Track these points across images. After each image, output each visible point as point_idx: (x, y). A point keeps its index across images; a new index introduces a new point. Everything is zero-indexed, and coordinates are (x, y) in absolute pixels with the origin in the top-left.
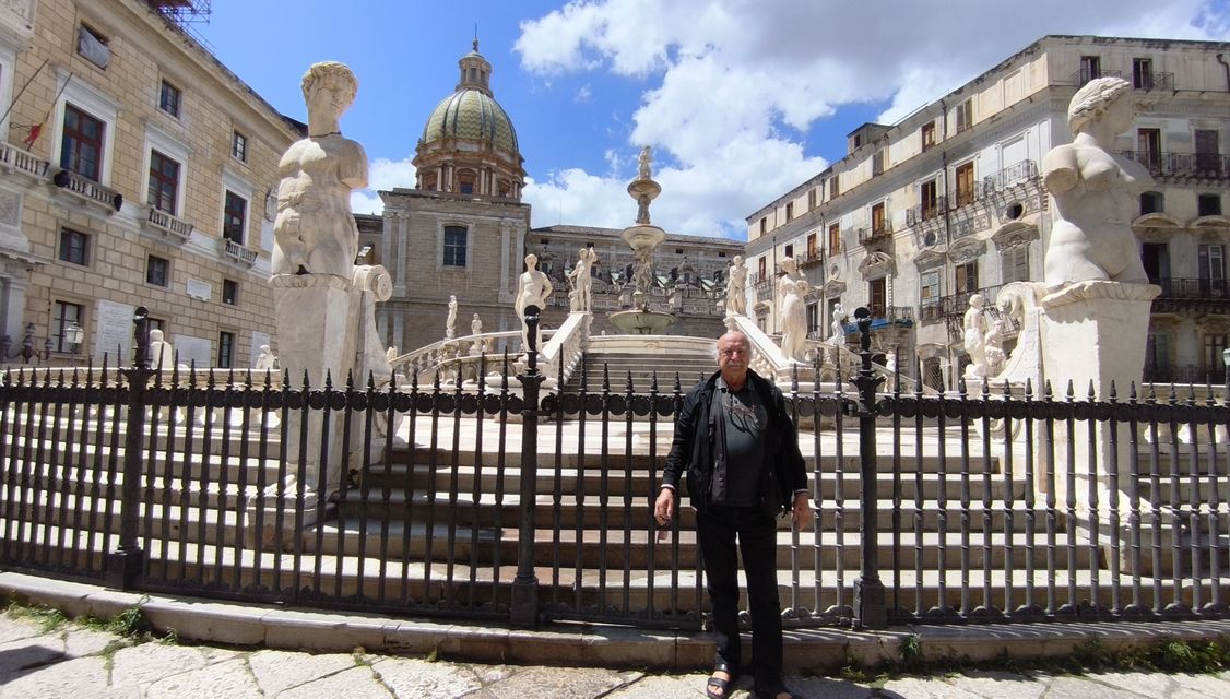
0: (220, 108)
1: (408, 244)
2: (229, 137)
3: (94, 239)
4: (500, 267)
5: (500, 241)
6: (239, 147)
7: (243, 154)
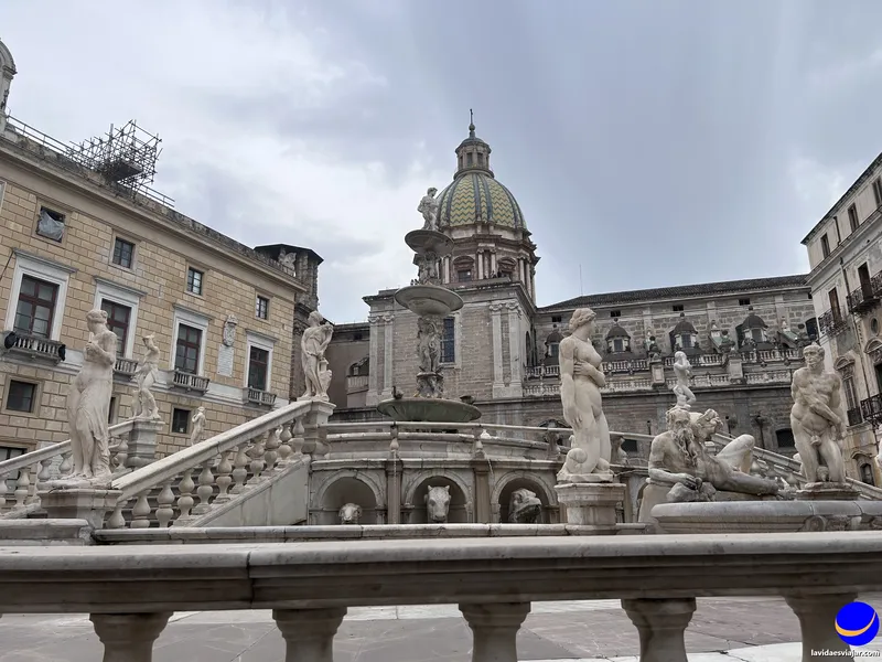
0: (174, 252)
1: (394, 345)
2: (184, 275)
3: (40, 387)
4: (492, 357)
5: (490, 328)
6: (196, 283)
7: (200, 288)
